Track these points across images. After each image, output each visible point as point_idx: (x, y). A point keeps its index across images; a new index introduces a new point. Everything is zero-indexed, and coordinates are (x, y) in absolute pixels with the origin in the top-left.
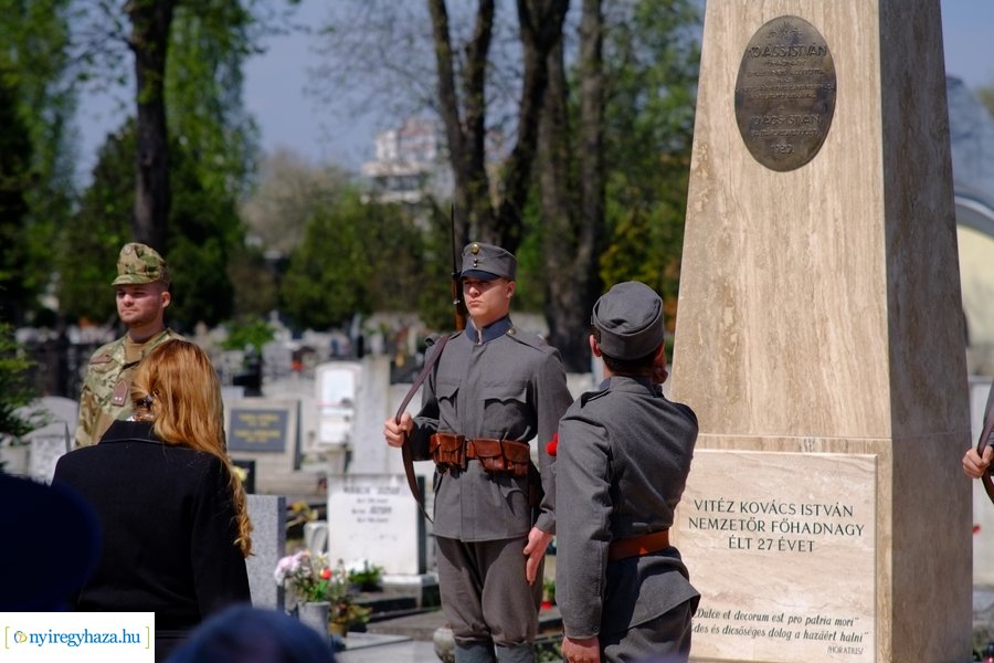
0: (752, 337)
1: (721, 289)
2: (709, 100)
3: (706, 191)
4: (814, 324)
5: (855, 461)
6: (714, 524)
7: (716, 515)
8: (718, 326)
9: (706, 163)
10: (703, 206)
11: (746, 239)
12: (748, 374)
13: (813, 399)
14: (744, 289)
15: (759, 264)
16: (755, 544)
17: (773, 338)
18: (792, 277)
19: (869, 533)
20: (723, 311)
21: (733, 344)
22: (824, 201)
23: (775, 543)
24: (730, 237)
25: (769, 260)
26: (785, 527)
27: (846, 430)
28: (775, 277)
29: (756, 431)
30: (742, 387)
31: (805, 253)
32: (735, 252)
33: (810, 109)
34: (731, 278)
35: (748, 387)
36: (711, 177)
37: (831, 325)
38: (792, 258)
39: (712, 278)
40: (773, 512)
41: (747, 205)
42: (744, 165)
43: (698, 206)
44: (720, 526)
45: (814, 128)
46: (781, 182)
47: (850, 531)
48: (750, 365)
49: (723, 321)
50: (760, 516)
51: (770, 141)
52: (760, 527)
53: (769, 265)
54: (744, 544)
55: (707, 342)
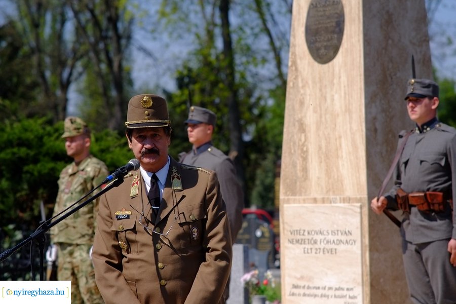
0: (312, 149)
1: (300, 125)
2: (295, 31)
3: (294, 77)
4: (336, 140)
5: (352, 208)
6: (297, 241)
7: (299, 237)
8: (299, 143)
9: (294, 63)
10: (293, 84)
11: (310, 99)
12: (310, 166)
13: (336, 177)
14: (309, 124)
15: (315, 112)
16: (314, 251)
17: (320, 148)
18: (328, 116)
19: (358, 244)
20: (301, 136)
21: (305, 152)
22: (340, 78)
23: (322, 250)
24: (303, 98)
25: (318, 108)
26: (325, 242)
27: (349, 192)
28: (321, 117)
29: (314, 194)
30: (308, 173)
31: (333, 104)
32: (306, 106)
33: (333, 32)
34: (304, 119)
35: (311, 173)
36: (296, 69)
37: (343, 140)
38: (328, 107)
39: (297, 119)
41: (310, 82)
43: (291, 84)
44: (300, 243)
45: (335, 41)
46: (323, 69)
47: (351, 243)
48: (312, 162)
49: (301, 140)
50: (317, 237)
51: (318, 49)
52: (315, 242)
53: (319, 111)
54: (309, 251)
55: (295, 151)
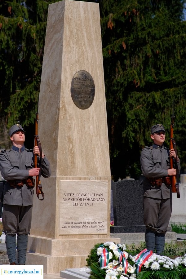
0: (77, 152)
1: (69, 139)
2: (64, 90)
3: (64, 113)
4: (92, 148)
5: (103, 182)
6: (69, 199)
7: (70, 197)
8: (69, 148)
9: (64, 106)
10: (64, 117)
11: (75, 126)
12: (76, 161)
13: (92, 167)
14: (75, 139)
15: (78, 133)
16: (79, 204)
17: (82, 152)
18: (86, 136)
19: (106, 200)
20: (70, 145)
22: (93, 117)
23: (84, 204)
24: (70, 125)
25: (80, 132)
26: (86, 200)
27: (100, 175)
28: (82, 136)
29: (79, 175)
30: (75, 164)
31: (89, 131)
32: (72, 129)
33: (90, 94)
34: (71, 136)
35: (77, 164)
36: (65, 110)
37: (96, 148)
38: (86, 131)
40: (84, 196)
41: (74, 118)
42: (73, 107)
43: (62, 117)
44: (71, 200)
45: (91, 99)
46: (83, 112)
47: (102, 200)
48: (77, 158)
49: (70, 147)
50: (81, 197)
51: (80, 102)
52: (80, 200)
53: (81, 133)
54: (76, 204)
55: (66, 152)
